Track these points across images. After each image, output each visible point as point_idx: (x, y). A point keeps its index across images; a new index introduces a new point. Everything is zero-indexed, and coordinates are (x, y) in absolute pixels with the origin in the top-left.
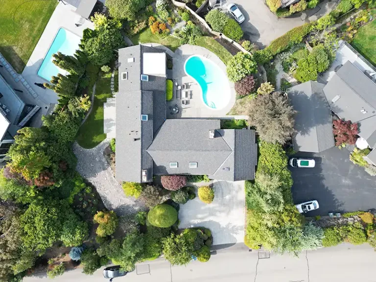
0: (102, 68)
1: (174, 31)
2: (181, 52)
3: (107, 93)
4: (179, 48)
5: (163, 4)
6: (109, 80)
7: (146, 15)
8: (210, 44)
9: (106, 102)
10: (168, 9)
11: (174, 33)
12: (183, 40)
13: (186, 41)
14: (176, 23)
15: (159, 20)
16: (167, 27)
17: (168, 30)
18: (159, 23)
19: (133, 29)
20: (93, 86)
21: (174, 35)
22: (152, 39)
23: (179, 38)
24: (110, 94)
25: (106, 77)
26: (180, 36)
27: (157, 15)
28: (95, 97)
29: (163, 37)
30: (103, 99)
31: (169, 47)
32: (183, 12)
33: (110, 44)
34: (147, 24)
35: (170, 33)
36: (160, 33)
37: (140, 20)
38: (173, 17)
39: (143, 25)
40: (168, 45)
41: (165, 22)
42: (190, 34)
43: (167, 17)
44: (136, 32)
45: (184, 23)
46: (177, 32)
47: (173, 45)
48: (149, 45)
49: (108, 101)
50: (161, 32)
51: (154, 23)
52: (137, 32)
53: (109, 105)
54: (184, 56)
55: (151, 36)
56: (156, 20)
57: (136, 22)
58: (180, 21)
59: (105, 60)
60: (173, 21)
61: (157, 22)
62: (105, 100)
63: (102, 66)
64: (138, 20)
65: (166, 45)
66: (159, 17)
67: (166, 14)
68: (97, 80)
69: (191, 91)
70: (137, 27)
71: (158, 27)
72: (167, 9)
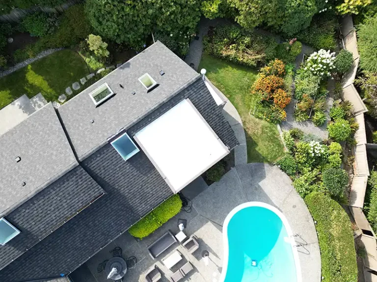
0: (91, 36)
1: (291, 128)
2: (263, 177)
3: (51, 86)
4: (266, 166)
5: (327, 65)
6: (83, 70)
7: (276, 49)
8: (335, 233)
9: (30, 96)
10: (324, 82)
11: (288, 132)
12: (291, 161)
13: (294, 171)
14: (310, 120)
15: (288, 81)
16: (288, 107)
17: (283, 114)
18: (283, 87)
19: (228, 44)
20: (46, 48)
21: (283, 134)
22: (238, 98)
23: (286, 150)
24: (53, 93)
25: (87, 60)
26: (291, 149)
27: (294, 71)
28: (26, 67)
29: (261, 115)
30: (32, 86)
31: (251, 143)
32: (345, 117)
33: (151, 11)
34: (260, 64)
35: (282, 123)
36: (263, 102)
37: (255, 45)
38: (319, 105)
39: (250, 58)
40: (254, 138)
41: (294, 97)
42: (314, 166)
43: (309, 93)
44: (224, 54)
45: (324, 135)
46: (295, 136)
47: (262, 148)
48: (218, 98)
49: (35, 99)
50: (267, 103)
51: (273, 77)
52: (228, 56)
53: (27, 109)
54: (259, 189)
55: (241, 89)
56: (283, 75)
57: (247, 40)
58: (321, 125)
59: (111, 28)
60: (310, 112)
61: (282, 81)
62: (31, 92)
63: (96, 34)
64: (252, 42)
65: (250, 132)
66: (293, 77)
67: (312, 85)
68: (67, 47)
69: (194, 270)
70: (237, 49)
71: (272, 91)
72: (321, 81)
